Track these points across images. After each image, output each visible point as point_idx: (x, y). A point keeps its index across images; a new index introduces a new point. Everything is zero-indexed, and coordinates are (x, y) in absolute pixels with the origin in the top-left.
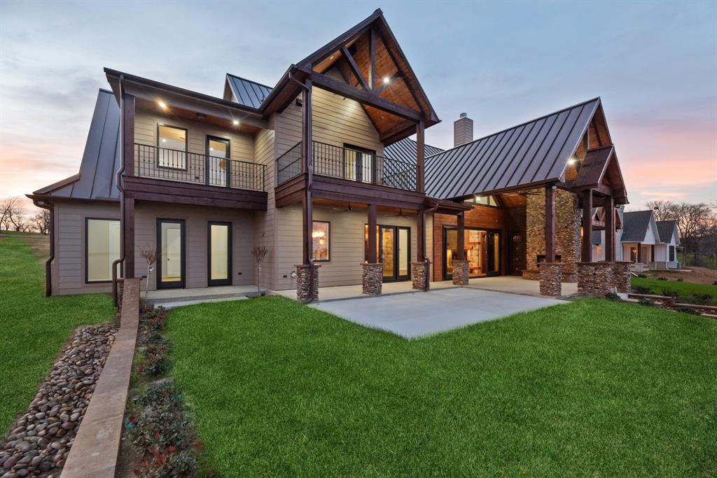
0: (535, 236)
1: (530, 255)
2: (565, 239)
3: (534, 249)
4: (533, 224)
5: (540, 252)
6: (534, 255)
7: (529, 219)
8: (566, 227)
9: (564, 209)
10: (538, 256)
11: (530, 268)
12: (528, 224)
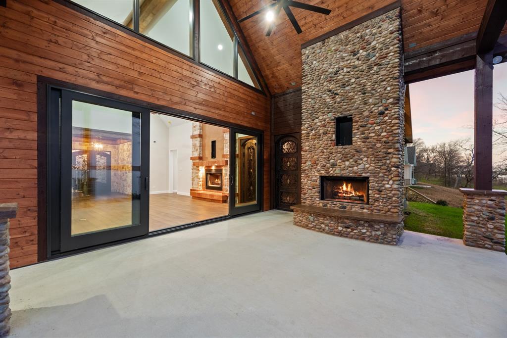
0: (318, 136)
1: (307, 176)
2: (379, 141)
3: (315, 163)
4: (314, 112)
5: (327, 171)
6: (315, 176)
7: (307, 105)
8: (382, 113)
9: (377, 73)
10: (323, 178)
11: (308, 202)
12: (304, 116)
